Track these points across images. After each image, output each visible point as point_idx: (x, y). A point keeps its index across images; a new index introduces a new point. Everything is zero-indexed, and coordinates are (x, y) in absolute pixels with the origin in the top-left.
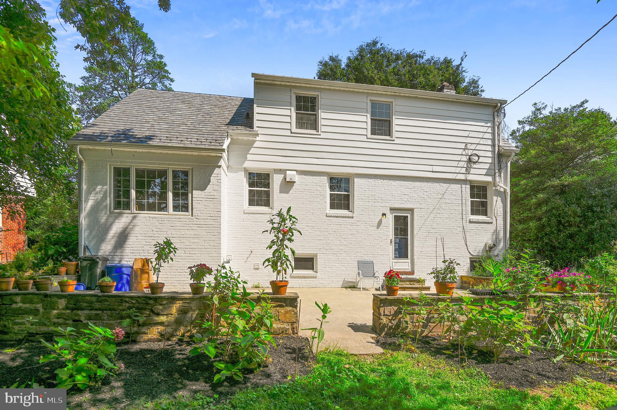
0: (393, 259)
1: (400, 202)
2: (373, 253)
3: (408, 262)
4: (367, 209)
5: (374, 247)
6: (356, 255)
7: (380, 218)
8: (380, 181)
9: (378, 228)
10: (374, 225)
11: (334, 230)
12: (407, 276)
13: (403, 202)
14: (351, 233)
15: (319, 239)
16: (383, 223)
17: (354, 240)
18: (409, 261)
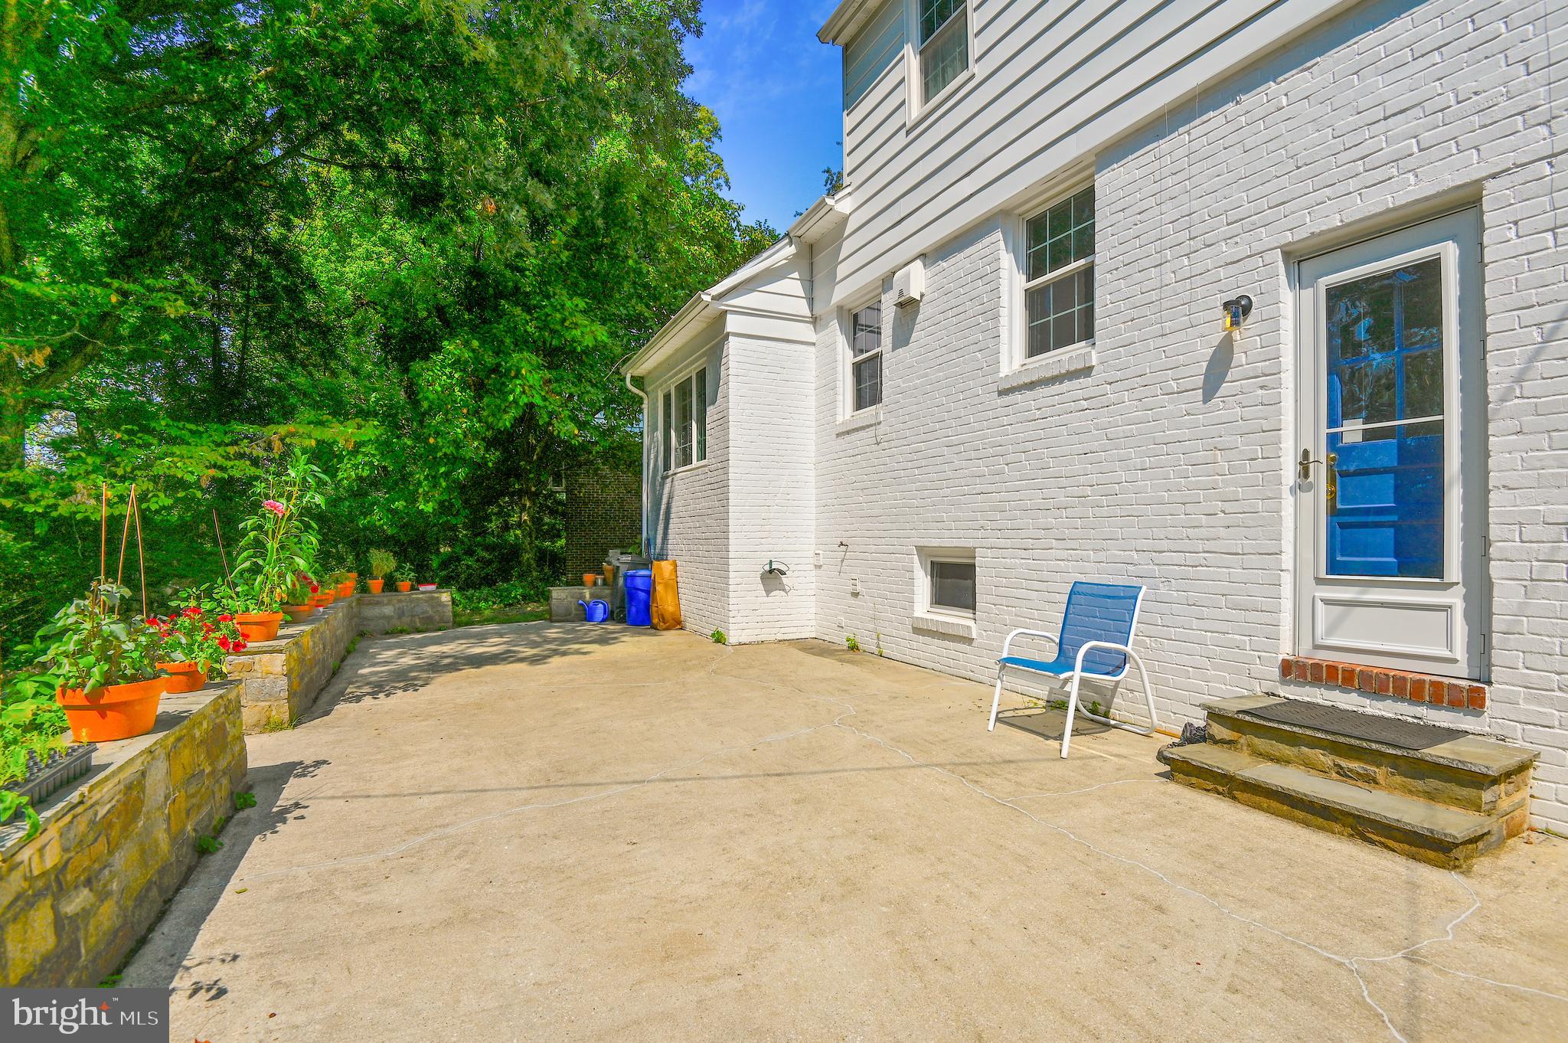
0: (1319, 581)
1: (1352, 185)
2: (1186, 545)
3: (1446, 608)
4: (1154, 308)
5: (1189, 508)
6: (1102, 556)
7: (1217, 337)
8: (1215, 120)
9: (1207, 397)
10: (1186, 383)
11: (1021, 448)
12: (1422, 711)
13: (1378, 175)
14: (1079, 448)
15: (979, 488)
16: (1239, 358)
17: (1094, 478)
18: (1455, 599)
